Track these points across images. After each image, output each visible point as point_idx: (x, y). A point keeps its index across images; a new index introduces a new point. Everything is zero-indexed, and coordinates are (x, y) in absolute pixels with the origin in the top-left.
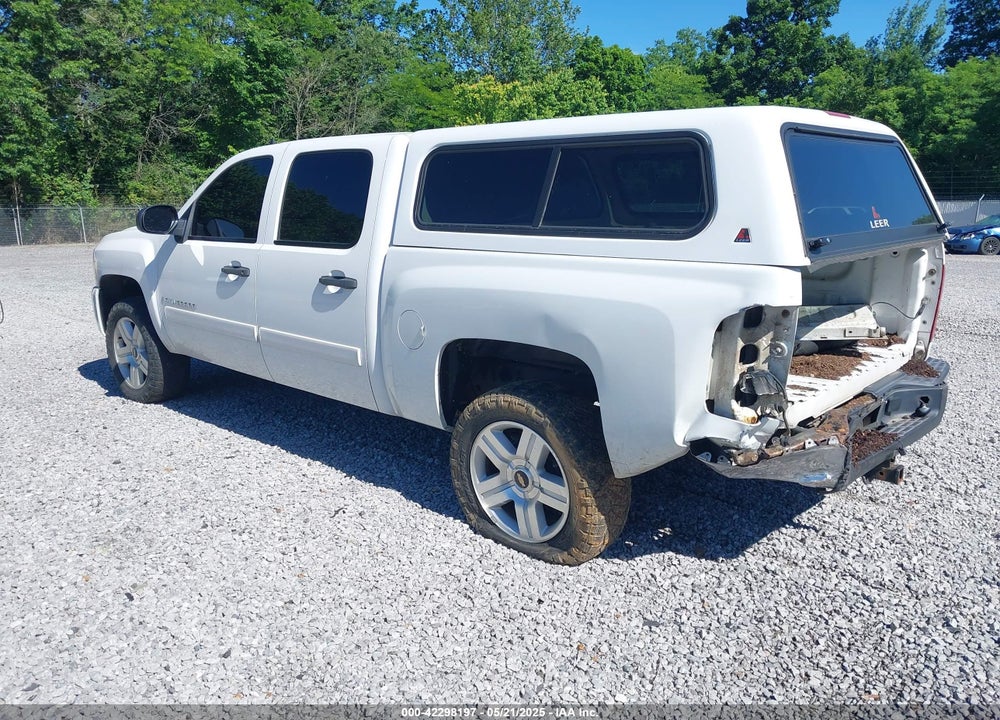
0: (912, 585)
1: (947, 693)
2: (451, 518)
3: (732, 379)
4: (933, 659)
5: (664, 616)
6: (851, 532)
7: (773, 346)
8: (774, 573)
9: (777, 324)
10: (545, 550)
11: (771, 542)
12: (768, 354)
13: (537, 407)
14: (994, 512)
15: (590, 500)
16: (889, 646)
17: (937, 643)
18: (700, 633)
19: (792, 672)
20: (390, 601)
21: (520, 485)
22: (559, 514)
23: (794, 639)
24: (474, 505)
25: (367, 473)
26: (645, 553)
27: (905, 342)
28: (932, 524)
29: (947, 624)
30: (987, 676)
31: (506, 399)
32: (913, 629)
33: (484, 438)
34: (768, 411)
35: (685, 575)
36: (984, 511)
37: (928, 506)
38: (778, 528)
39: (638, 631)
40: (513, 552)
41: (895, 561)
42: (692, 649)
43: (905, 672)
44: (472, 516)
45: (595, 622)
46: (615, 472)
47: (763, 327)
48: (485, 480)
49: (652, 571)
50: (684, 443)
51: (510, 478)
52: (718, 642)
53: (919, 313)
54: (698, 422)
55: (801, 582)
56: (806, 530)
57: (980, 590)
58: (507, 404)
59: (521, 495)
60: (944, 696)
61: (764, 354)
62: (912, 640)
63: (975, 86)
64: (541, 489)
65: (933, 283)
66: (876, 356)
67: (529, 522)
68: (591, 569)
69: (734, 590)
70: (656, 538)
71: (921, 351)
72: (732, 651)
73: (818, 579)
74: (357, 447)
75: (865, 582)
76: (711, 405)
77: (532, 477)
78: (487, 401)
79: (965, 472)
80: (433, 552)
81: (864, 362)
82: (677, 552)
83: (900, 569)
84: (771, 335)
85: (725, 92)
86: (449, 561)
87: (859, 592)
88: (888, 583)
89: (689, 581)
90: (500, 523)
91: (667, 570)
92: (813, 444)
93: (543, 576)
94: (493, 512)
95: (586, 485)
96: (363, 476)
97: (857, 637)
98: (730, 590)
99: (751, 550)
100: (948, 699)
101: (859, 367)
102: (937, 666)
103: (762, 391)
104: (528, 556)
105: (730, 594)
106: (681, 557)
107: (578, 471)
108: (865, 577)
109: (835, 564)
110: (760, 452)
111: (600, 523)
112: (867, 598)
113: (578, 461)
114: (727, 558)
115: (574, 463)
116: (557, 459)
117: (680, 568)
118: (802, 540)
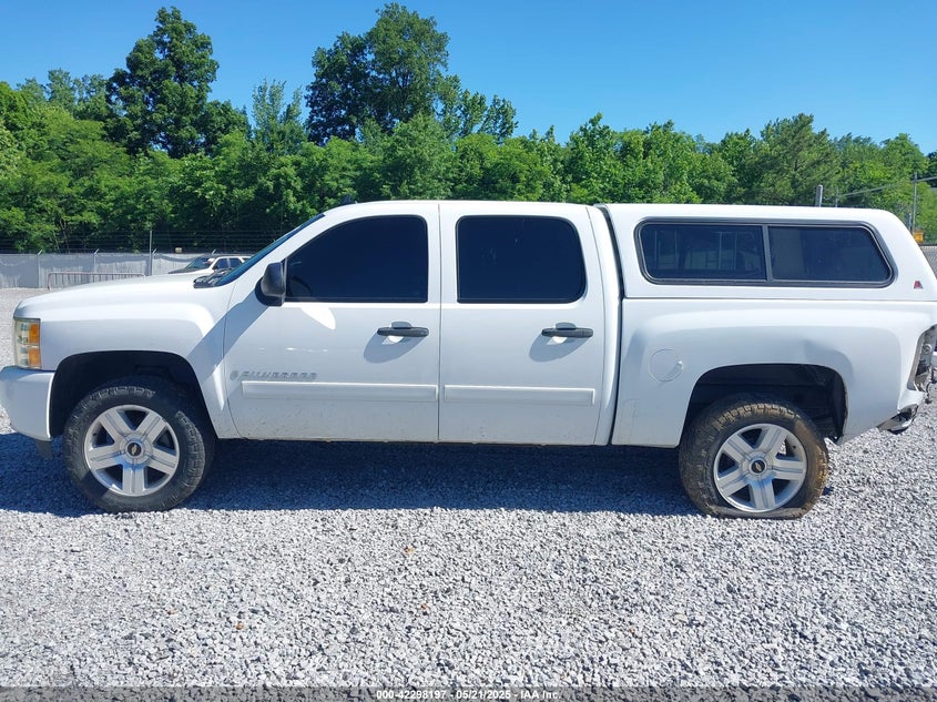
13: (787, 408)
21: (756, 472)
22: (793, 482)
24: (714, 498)
31: (760, 407)
33: (730, 443)
48: (724, 476)
58: (762, 411)
63: (349, 161)
78: (741, 412)
85: (124, 141)
90: (738, 505)
94: (731, 498)
107: (820, 447)
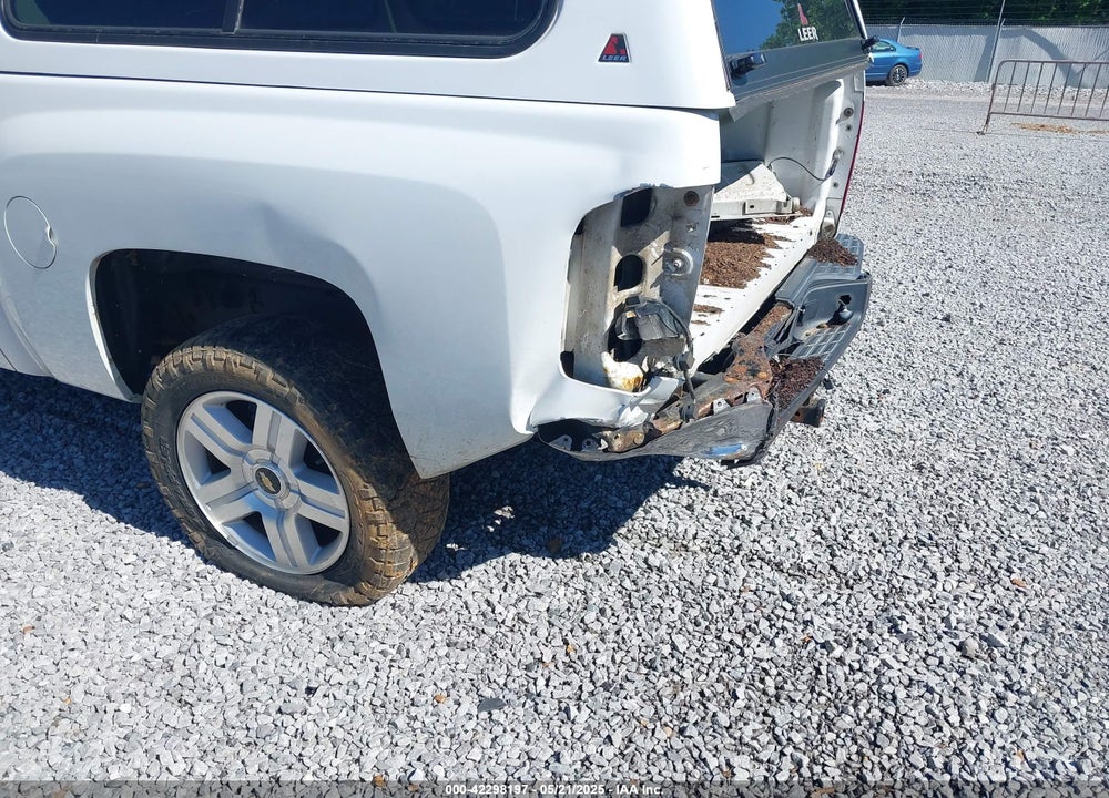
0: (838, 563)
1: (920, 762)
2: (165, 540)
3: (603, 319)
4: (889, 696)
5: (511, 685)
6: (748, 484)
7: (669, 257)
8: (659, 570)
9: (677, 217)
10: (319, 586)
11: (649, 516)
12: (660, 271)
13: (275, 368)
14: (907, 430)
15: (381, 514)
16: (829, 682)
17: (890, 668)
18: (567, 710)
19: (707, 765)
20: (34, 740)
21: (267, 490)
22: (335, 534)
23: (702, 694)
24: (197, 520)
25: (27, 463)
26: (476, 562)
27: (812, 214)
28: (841, 456)
29: (894, 629)
30: (960, 714)
31: (218, 356)
32: (855, 645)
33: (194, 418)
34: (659, 365)
35: (538, 595)
36: (897, 431)
37: (832, 430)
38: (655, 491)
39: (471, 725)
40: (268, 592)
41: (809, 525)
42: (557, 748)
43: (859, 730)
44: (196, 536)
45: (401, 721)
46: (419, 470)
47: (651, 223)
48: (209, 481)
49: (487, 595)
50: (529, 427)
51: (251, 478)
52: (594, 725)
53: (831, 172)
54: (550, 392)
55: (698, 582)
56: (692, 489)
57: (919, 560)
58: (221, 364)
59: (271, 503)
60: (916, 768)
61: (653, 270)
62: (856, 666)
64: (303, 498)
65: (849, 128)
66: (781, 238)
67: (288, 543)
68: (393, 606)
69: (609, 612)
70: (492, 529)
71: (831, 226)
72: (617, 739)
73: (720, 574)
74: (15, 414)
75: (778, 567)
76: (568, 360)
77: (284, 476)
78: (187, 359)
79: (863, 371)
80: (129, 613)
81: (769, 251)
82: (523, 550)
83: (818, 537)
84: (664, 237)
86: (155, 628)
87: (776, 590)
88: (809, 566)
89: (541, 604)
90: (243, 546)
91: (509, 589)
92: (724, 405)
93: (317, 634)
94: (230, 530)
95: (372, 492)
96: (18, 470)
97: (786, 673)
98: (602, 611)
99: (623, 531)
100: (922, 770)
101: (766, 260)
102: (897, 709)
103: (651, 332)
104: (292, 596)
105: (604, 620)
106: (529, 559)
107: (359, 473)
108: (777, 560)
109: (737, 543)
110: (648, 427)
111: (402, 544)
112: (787, 598)
113: (356, 457)
114: (592, 551)
115: (349, 459)
116: (320, 452)
117: (529, 584)
118: (690, 507)
